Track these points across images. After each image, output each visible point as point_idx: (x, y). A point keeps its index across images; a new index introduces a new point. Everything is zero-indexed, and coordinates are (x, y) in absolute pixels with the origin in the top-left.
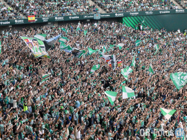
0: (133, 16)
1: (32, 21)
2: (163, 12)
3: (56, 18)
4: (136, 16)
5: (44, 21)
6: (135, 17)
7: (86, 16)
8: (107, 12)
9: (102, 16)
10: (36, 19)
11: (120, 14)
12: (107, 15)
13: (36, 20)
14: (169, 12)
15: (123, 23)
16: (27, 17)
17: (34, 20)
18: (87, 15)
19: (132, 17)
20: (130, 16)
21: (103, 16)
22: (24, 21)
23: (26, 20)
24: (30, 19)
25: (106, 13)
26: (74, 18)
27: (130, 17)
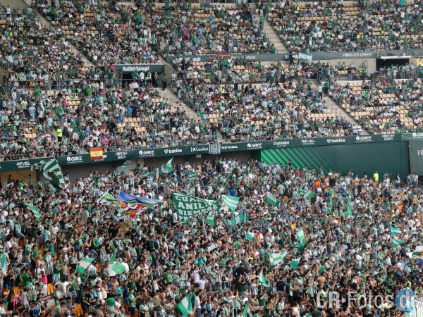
0: (279, 148)
1: (96, 158)
2: (333, 141)
3: (141, 152)
4: (284, 148)
5: (119, 158)
6: (283, 150)
7: (194, 149)
8: (233, 141)
9: (223, 148)
10: (104, 154)
11: (257, 145)
12: (233, 147)
13: (105, 156)
14: (344, 141)
15: (262, 160)
16: (88, 151)
17: (101, 157)
18: (196, 147)
19: (277, 150)
20: (274, 148)
21: (226, 147)
22: (83, 159)
23: (86, 157)
24: (93, 154)
25: (230, 143)
26: (173, 151)
27: (274, 149)
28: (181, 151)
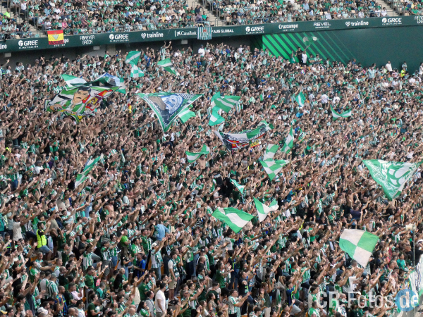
0: (285, 33)
1: (56, 42)
2: (353, 24)
3: (111, 37)
4: (293, 33)
5: (84, 43)
6: (291, 35)
7: (179, 33)
9: (215, 32)
10: (65, 38)
11: (258, 29)
13: (66, 41)
14: (367, 23)
15: (264, 47)
16: (46, 34)
17: (61, 42)
18: (181, 30)
19: (283, 36)
20: (280, 32)
21: (219, 31)
22: (39, 44)
23: (43, 41)
24: (51, 38)
25: (225, 25)
26: (152, 36)
27: (279, 34)
28: (162, 35)
